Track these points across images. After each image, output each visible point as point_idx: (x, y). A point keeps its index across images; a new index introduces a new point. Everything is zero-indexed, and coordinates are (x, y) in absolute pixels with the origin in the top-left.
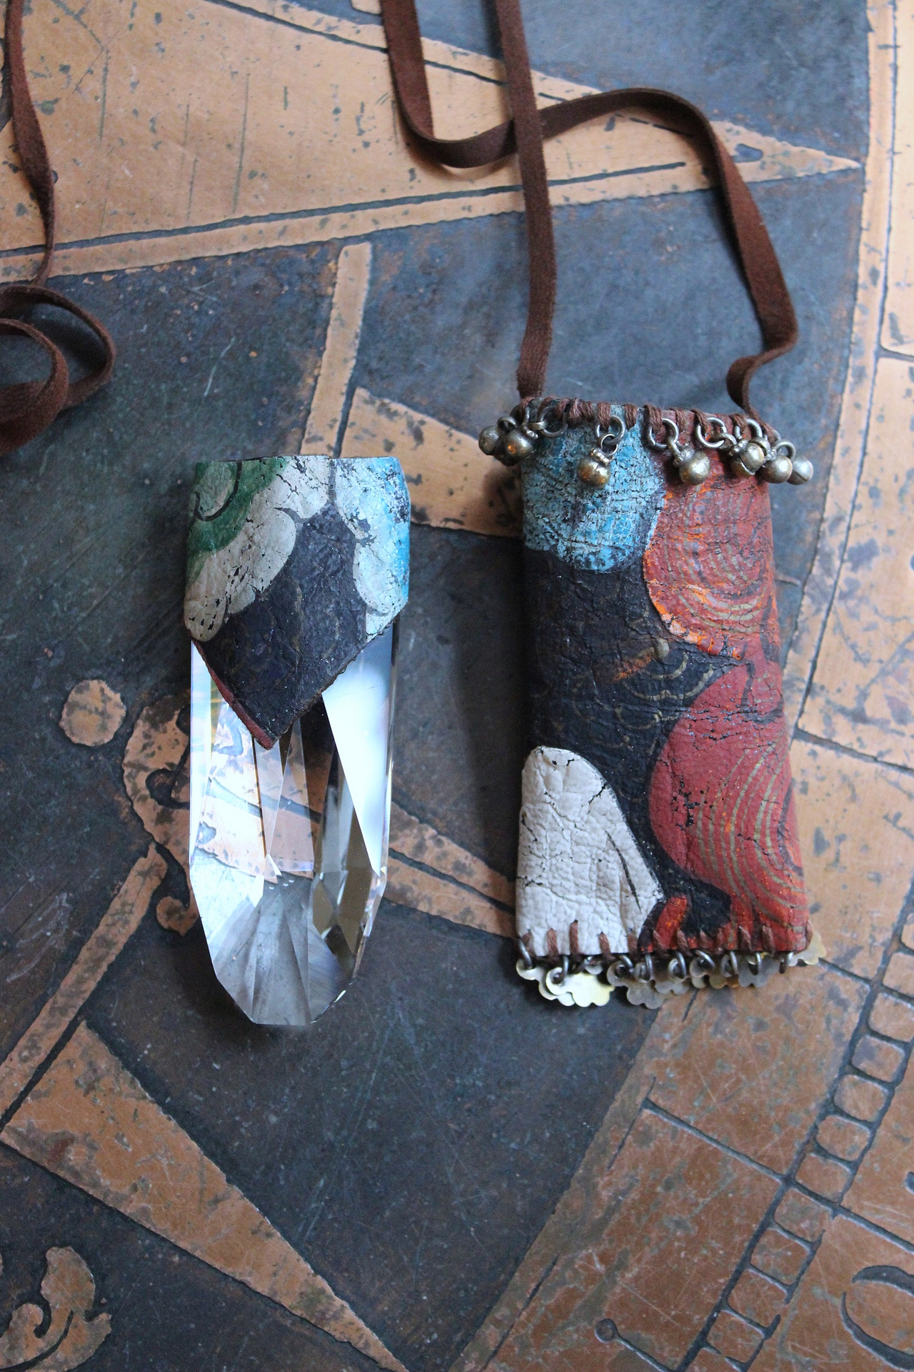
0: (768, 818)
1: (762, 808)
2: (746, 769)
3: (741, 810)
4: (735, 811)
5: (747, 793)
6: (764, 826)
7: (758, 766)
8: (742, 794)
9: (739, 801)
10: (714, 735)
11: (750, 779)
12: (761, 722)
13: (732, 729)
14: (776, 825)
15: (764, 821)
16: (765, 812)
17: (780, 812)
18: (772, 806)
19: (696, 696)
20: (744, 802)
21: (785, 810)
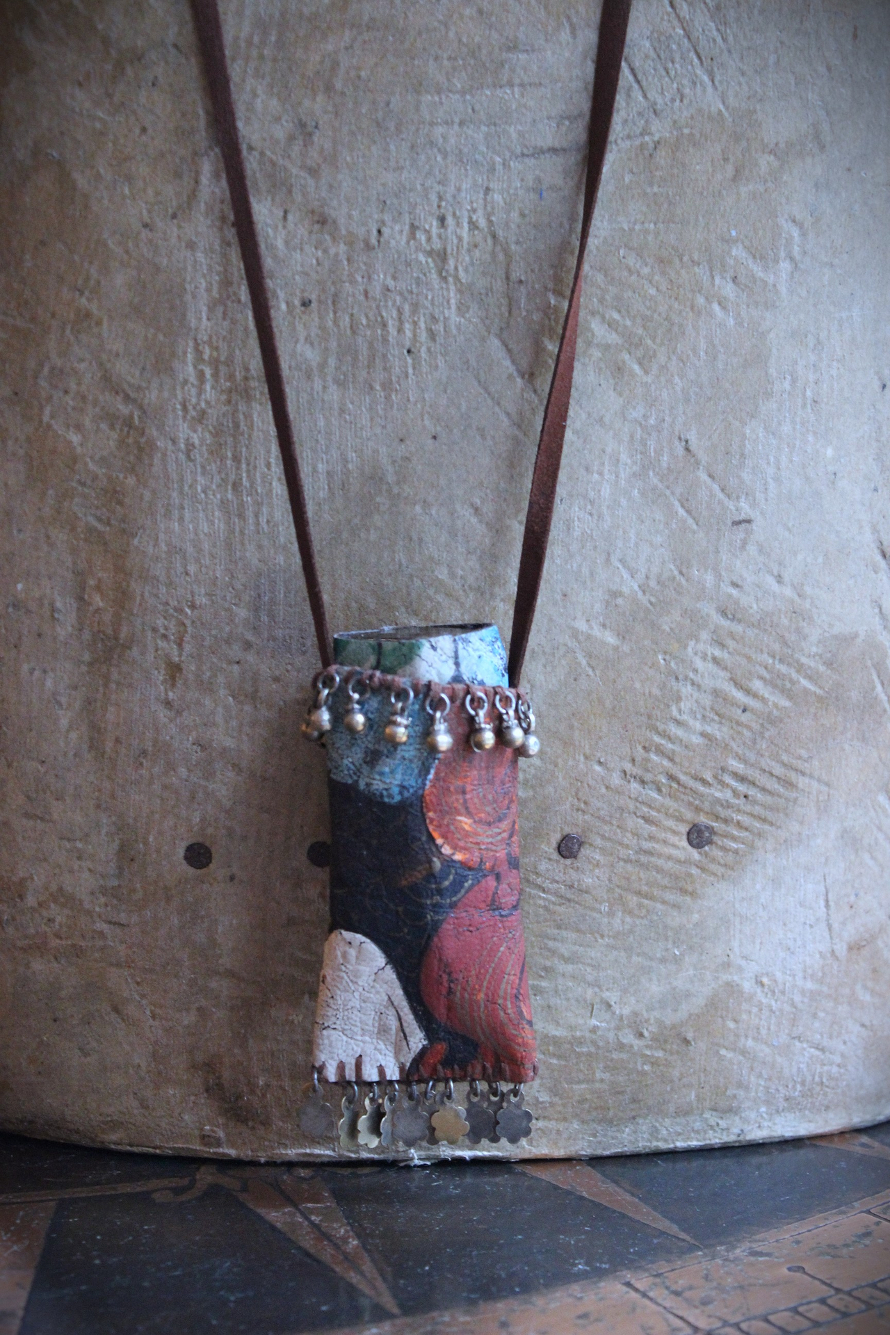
0: (509, 987)
1: (505, 980)
2: (493, 951)
3: (489, 982)
4: (485, 984)
5: (494, 970)
6: (506, 993)
7: (502, 949)
8: (490, 970)
9: (488, 977)
10: (471, 929)
11: (496, 959)
12: (506, 916)
13: (484, 922)
14: (515, 991)
15: (506, 989)
16: (507, 983)
17: (517, 981)
18: (512, 978)
19: (459, 900)
20: (492, 976)
21: (521, 979)
